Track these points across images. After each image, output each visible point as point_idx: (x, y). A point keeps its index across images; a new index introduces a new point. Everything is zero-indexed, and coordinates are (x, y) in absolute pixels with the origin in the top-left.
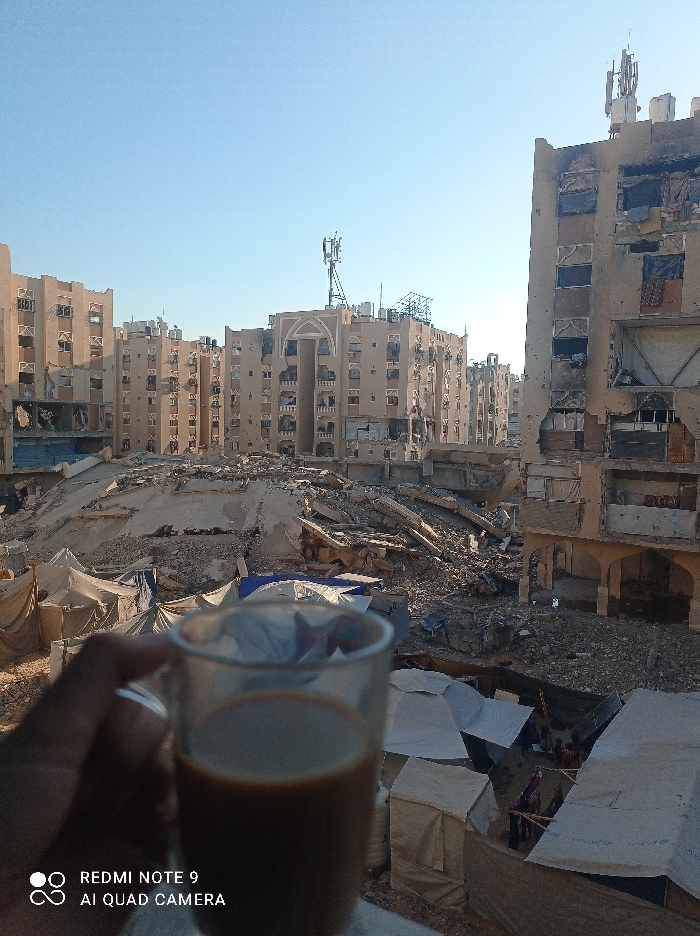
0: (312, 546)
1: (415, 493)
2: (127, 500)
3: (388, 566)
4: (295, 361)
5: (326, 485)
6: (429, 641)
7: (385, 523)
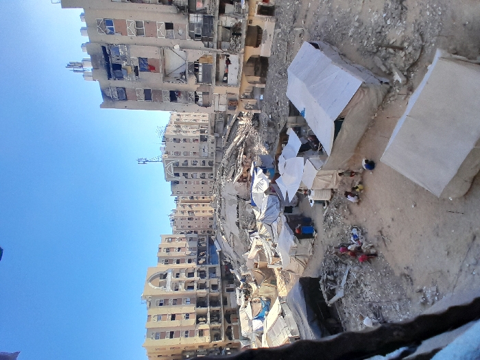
2: (228, 234)
3: (249, 154)
4: (181, 174)
5: (223, 171)
6: (272, 149)
7: (235, 154)
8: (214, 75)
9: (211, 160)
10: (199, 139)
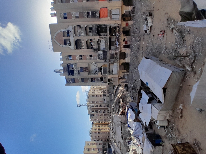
0: (123, 114)
1: (114, 96)
2: (117, 142)
3: (125, 102)
4: (95, 111)
6: (135, 100)
8: (108, 71)
9: (108, 104)
10: (102, 95)
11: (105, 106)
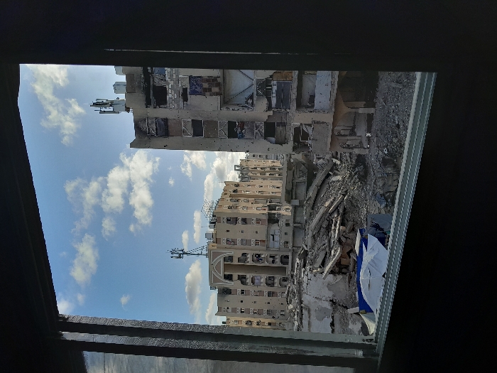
0: (339, 269)
1: (309, 209)
3: (350, 224)
4: (235, 276)
5: (305, 258)
7: (326, 227)
8: (294, 96)
9: (285, 254)
10: (266, 218)
11: (273, 262)
